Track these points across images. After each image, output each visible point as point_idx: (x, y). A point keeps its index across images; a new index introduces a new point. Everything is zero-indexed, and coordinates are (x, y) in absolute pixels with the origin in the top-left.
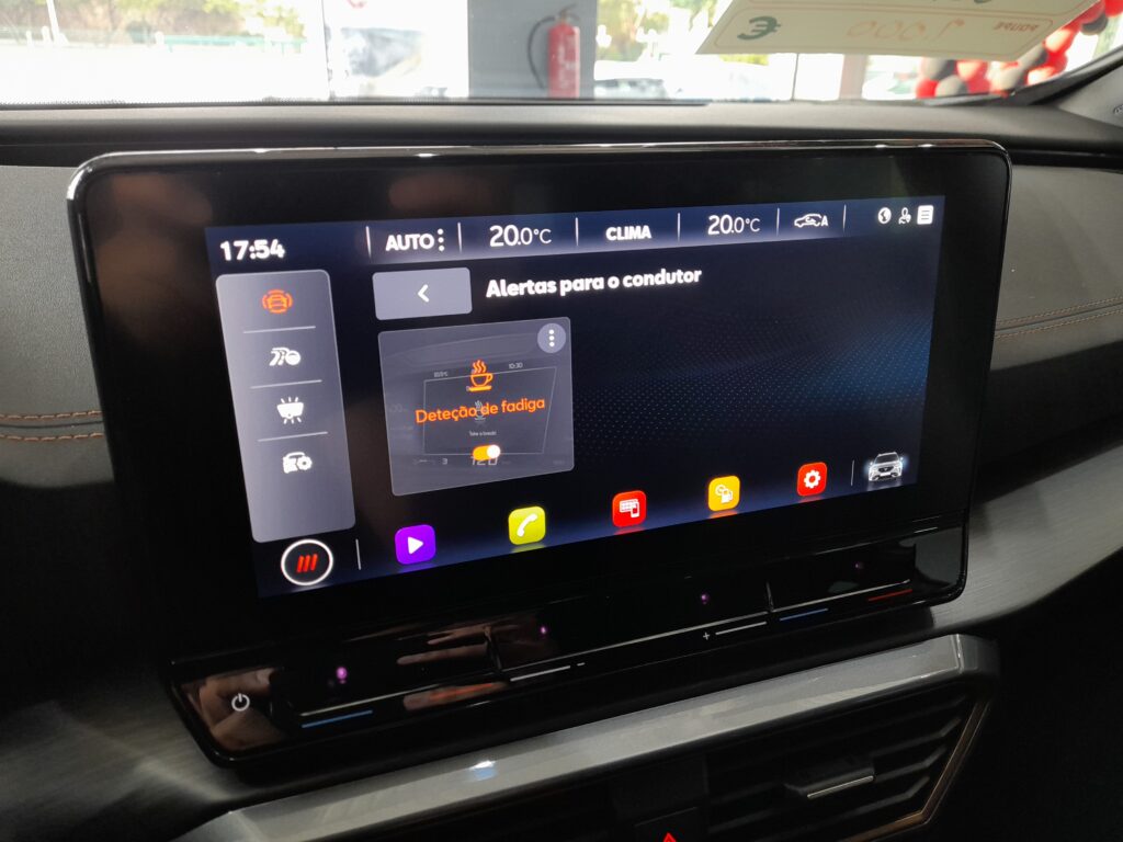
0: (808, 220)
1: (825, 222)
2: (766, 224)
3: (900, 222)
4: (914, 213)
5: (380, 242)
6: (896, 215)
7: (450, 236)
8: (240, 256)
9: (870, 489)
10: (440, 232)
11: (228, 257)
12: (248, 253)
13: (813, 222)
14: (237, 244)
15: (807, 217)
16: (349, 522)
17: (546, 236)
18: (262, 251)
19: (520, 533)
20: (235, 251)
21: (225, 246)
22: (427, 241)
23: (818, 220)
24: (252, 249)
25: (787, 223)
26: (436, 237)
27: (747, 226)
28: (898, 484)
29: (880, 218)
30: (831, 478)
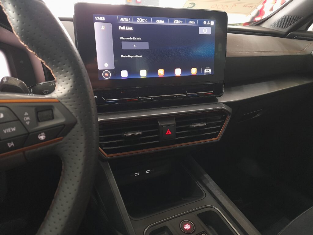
0: (191, 22)
1: (194, 23)
2: (184, 22)
3: (208, 24)
4: (210, 22)
5: (120, 19)
6: (207, 23)
7: (131, 20)
8: (98, 19)
9: (205, 74)
10: (129, 18)
11: (96, 19)
12: (99, 19)
13: (192, 23)
14: (98, 17)
15: (191, 21)
16: (113, 68)
17: (146, 21)
18: (101, 19)
20: (97, 18)
21: (96, 18)
22: (127, 20)
23: (193, 22)
25: (187, 22)
26: (129, 19)
27: (180, 22)
28: (210, 74)
29: (204, 23)
30: (198, 71)
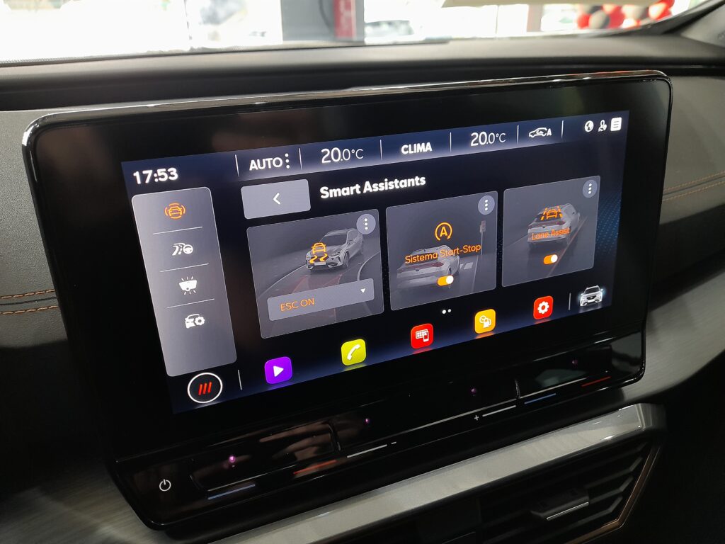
0: (539, 132)
1: (549, 133)
2: (510, 136)
3: (600, 130)
4: (608, 123)
5: (245, 165)
6: (597, 125)
7: (294, 161)
8: (147, 181)
9: (581, 312)
10: (287, 155)
11: (139, 182)
12: (153, 178)
13: (541, 134)
14: (144, 172)
15: (537, 130)
16: (232, 358)
17: (360, 154)
18: (163, 177)
19: (349, 357)
20: (144, 177)
21: (137, 174)
22: (278, 163)
23: (545, 132)
24: (155, 175)
25: (524, 135)
26: (284, 159)
27: (497, 139)
28: (599, 307)
29: (586, 128)
30: (556, 306)
